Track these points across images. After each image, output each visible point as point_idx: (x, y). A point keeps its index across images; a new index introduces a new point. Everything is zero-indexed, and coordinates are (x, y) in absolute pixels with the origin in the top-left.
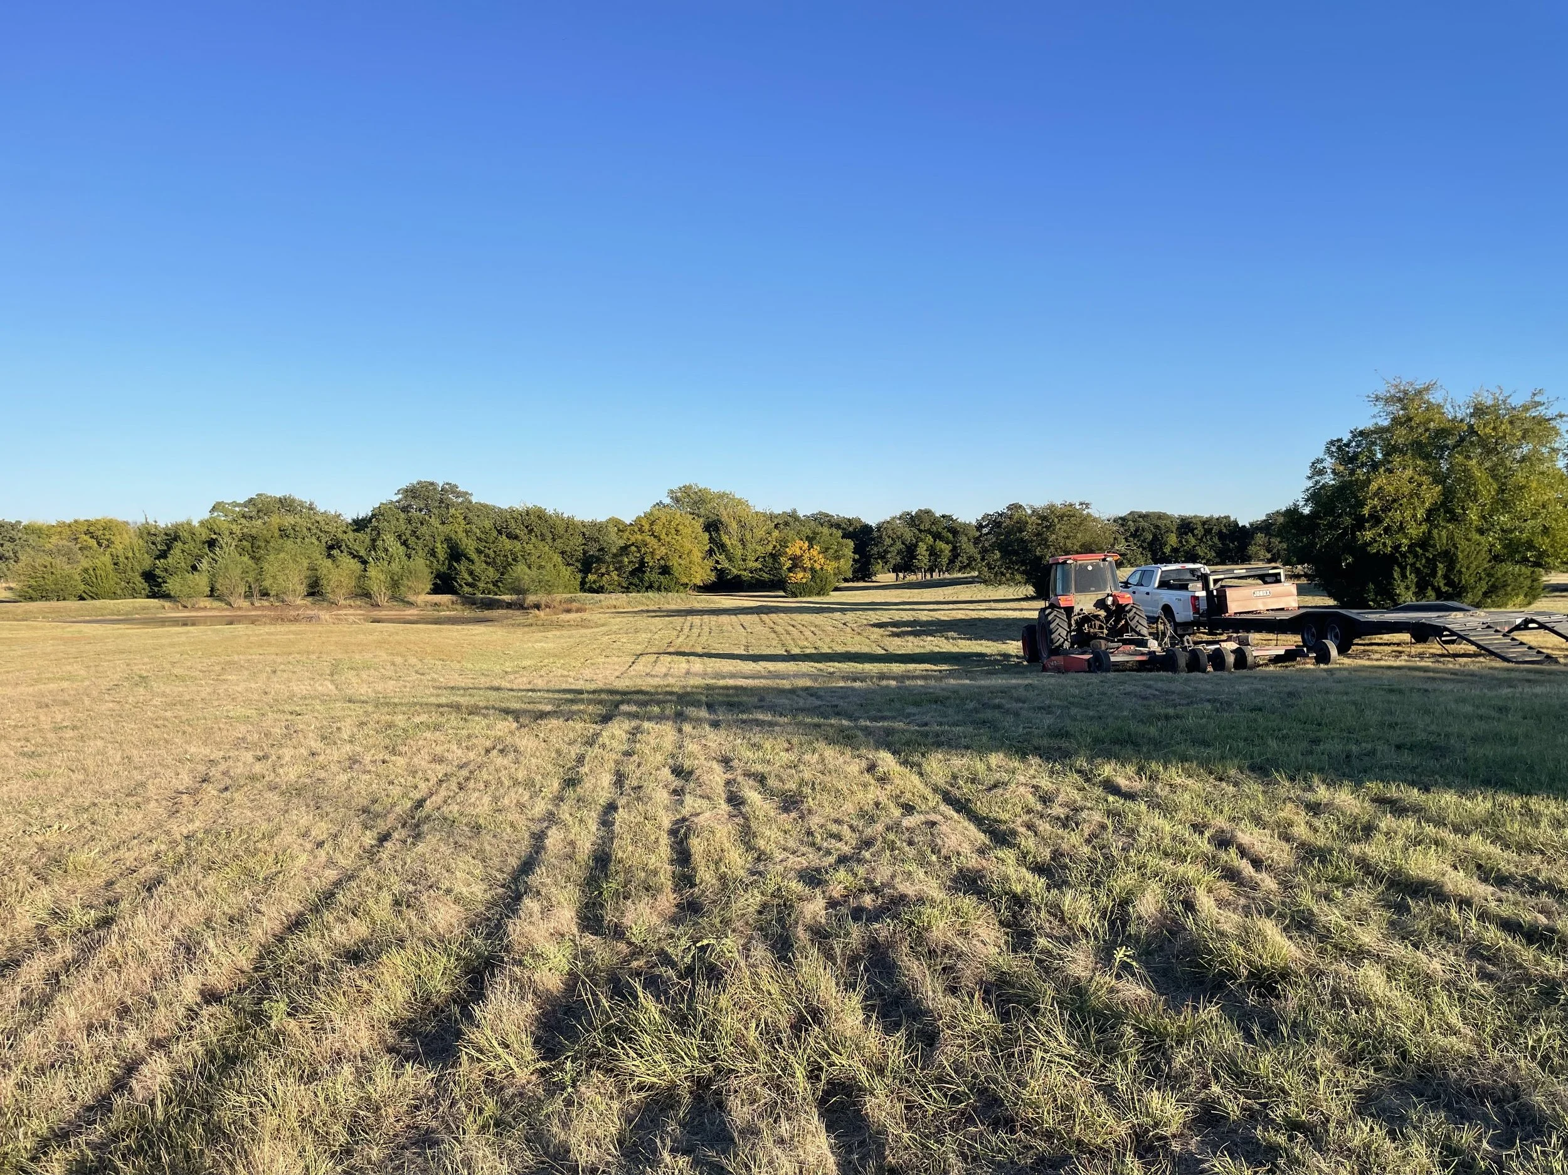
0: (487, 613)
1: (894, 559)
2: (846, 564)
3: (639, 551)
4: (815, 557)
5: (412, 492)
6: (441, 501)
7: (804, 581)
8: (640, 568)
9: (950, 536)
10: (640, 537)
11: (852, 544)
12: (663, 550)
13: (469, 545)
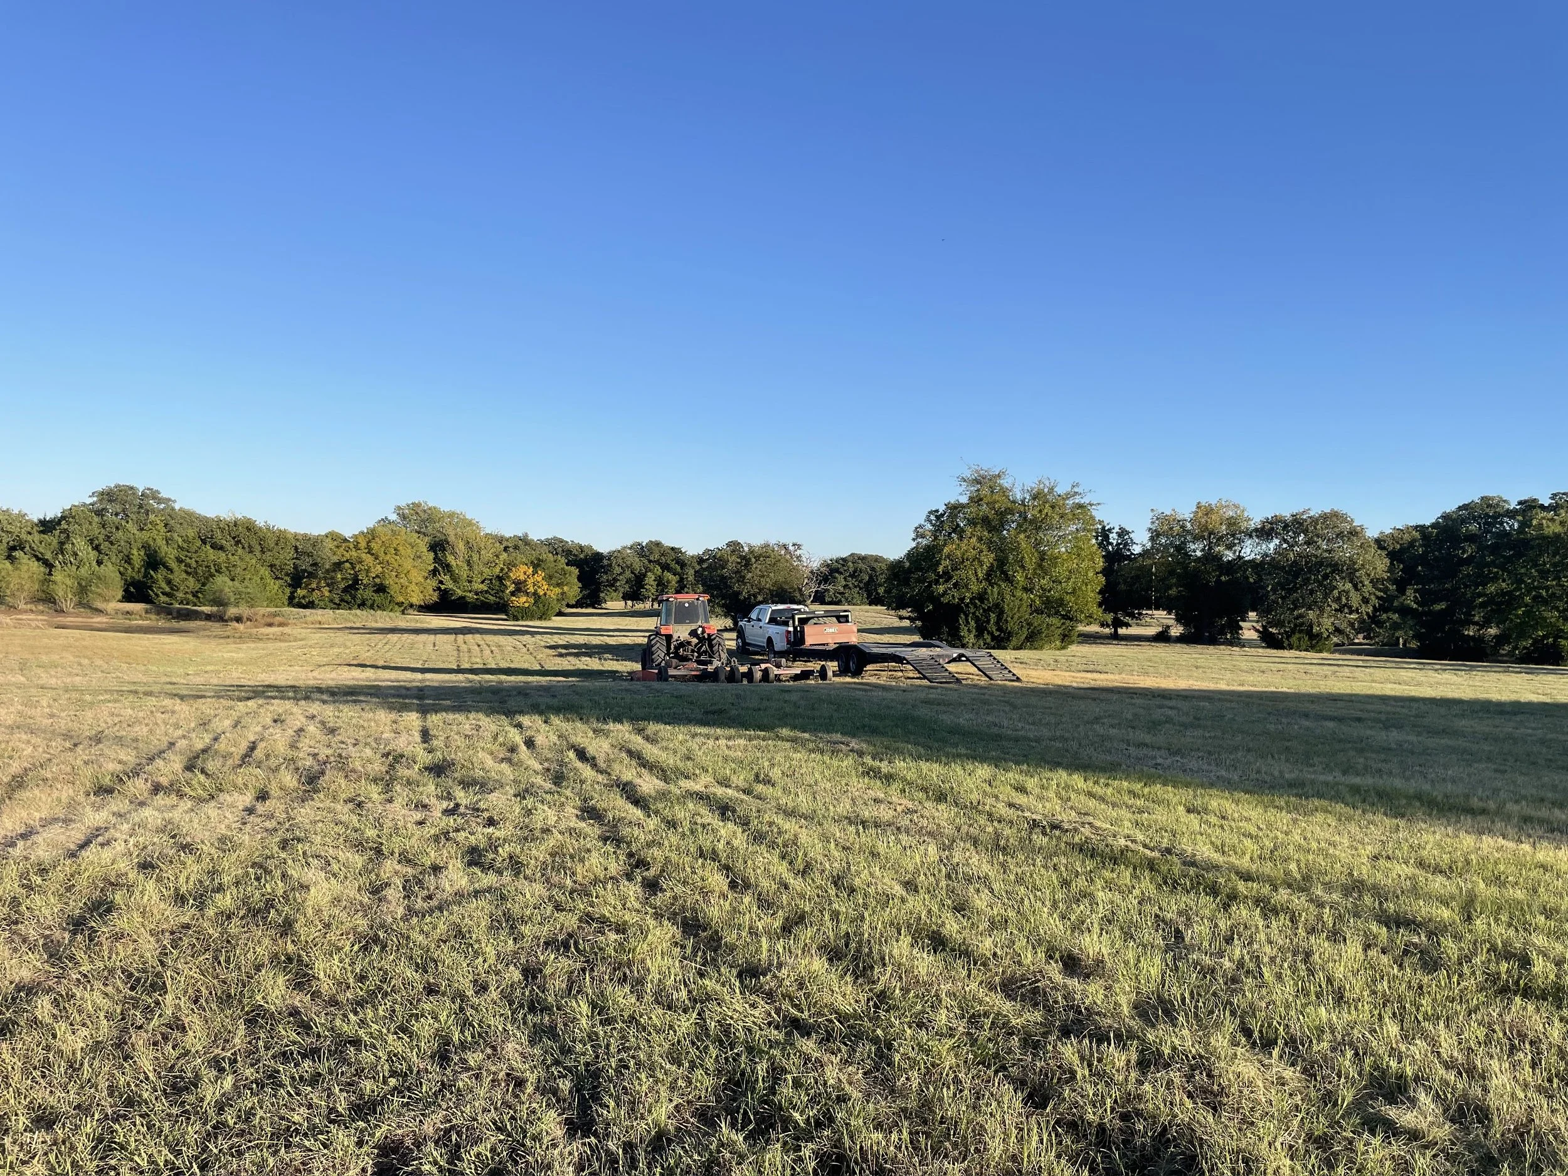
0: (183, 624)
1: (623, 586)
2: (574, 590)
3: (353, 568)
4: (538, 582)
5: (108, 496)
6: (141, 506)
7: (527, 605)
8: (354, 585)
9: (678, 568)
10: (354, 554)
11: (577, 571)
12: (379, 568)
13: (169, 553)
